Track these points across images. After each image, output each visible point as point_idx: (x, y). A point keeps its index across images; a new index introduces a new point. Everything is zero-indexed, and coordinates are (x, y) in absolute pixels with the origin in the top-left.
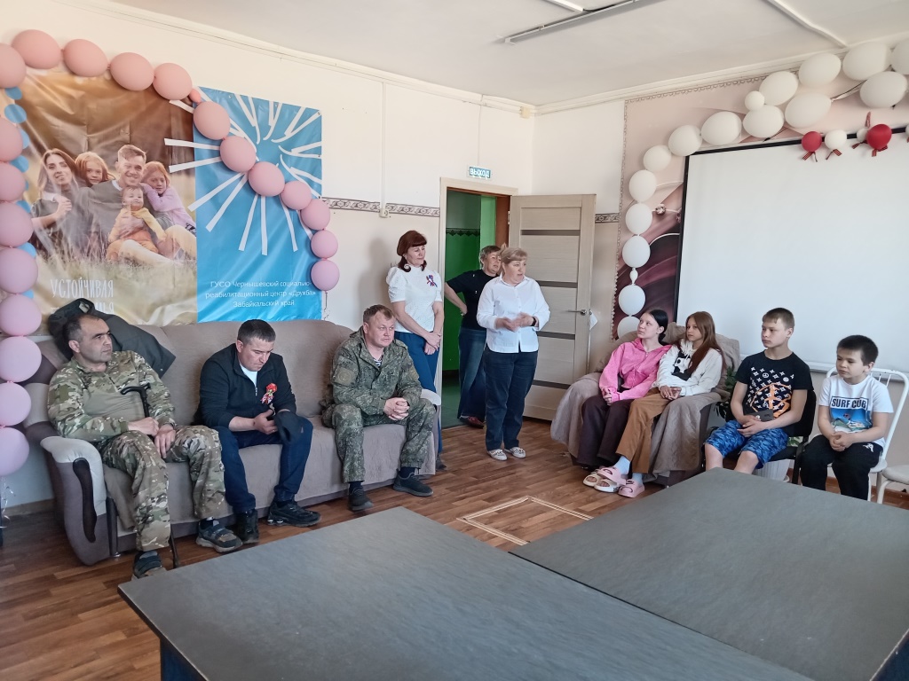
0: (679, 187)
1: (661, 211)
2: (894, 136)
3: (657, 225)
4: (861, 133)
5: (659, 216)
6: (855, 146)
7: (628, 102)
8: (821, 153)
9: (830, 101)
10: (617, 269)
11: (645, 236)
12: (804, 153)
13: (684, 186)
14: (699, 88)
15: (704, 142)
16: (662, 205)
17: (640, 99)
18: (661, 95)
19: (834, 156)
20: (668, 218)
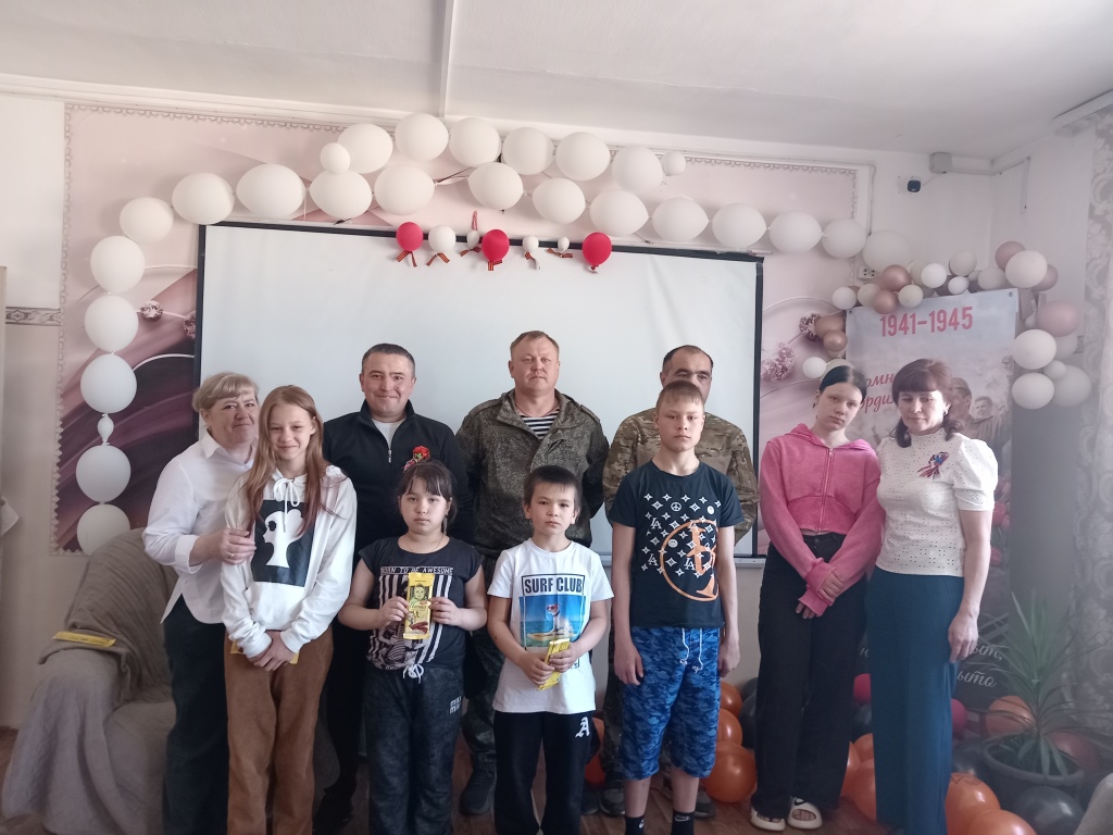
0: (188, 275)
1: (152, 314)
2: (512, 250)
3: (146, 337)
4: (473, 237)
5: (150, 322)
6: (463, 253)
7: (72, 108)
8: (420, 255)
9: (432, 185)
10: (62, 415)
11: (124, 354)
12: (395, 251)
13: (198, 275)
14: (218, 118)
15: (238, 206)
16: (155, 303)
17: (100, 108)
18: (147, 112)
19: (439, 262)
20: (166, 328)
